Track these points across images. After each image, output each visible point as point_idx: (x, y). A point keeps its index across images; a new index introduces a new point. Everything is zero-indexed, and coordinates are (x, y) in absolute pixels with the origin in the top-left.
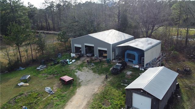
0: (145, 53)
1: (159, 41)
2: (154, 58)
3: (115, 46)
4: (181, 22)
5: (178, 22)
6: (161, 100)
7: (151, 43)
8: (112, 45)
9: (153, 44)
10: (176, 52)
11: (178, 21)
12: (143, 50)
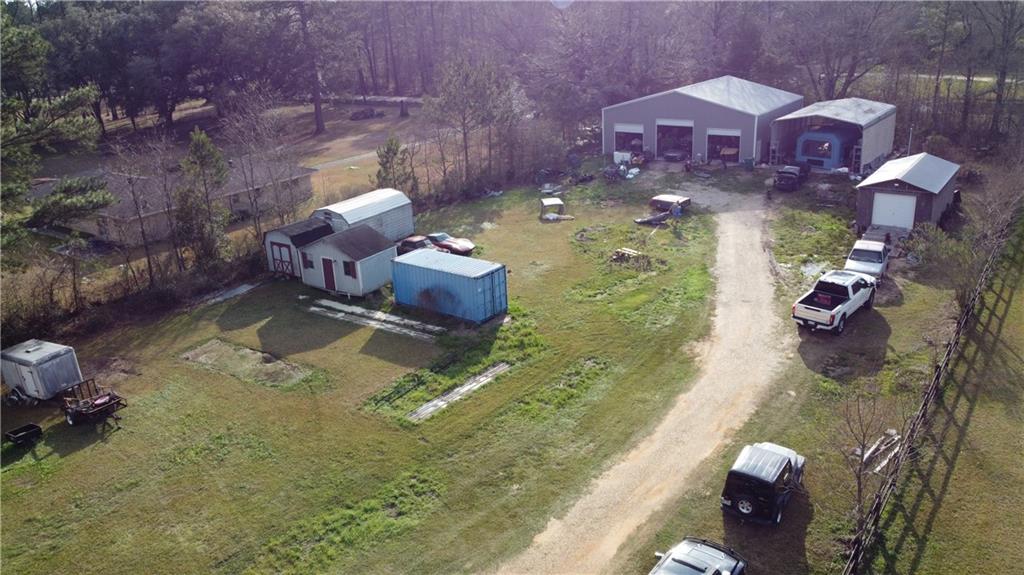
0: (864, 133)
1: (890, 107)
2: (880, 154)
3: (767, 122)
4: (948, 47)
5: (941, 48)
6: (937, 192)
7: (871, 111)
8: (759, 117)
9: (879, 114)
10: (939, 137)
11: (939, 45)
12: (860, 125)
